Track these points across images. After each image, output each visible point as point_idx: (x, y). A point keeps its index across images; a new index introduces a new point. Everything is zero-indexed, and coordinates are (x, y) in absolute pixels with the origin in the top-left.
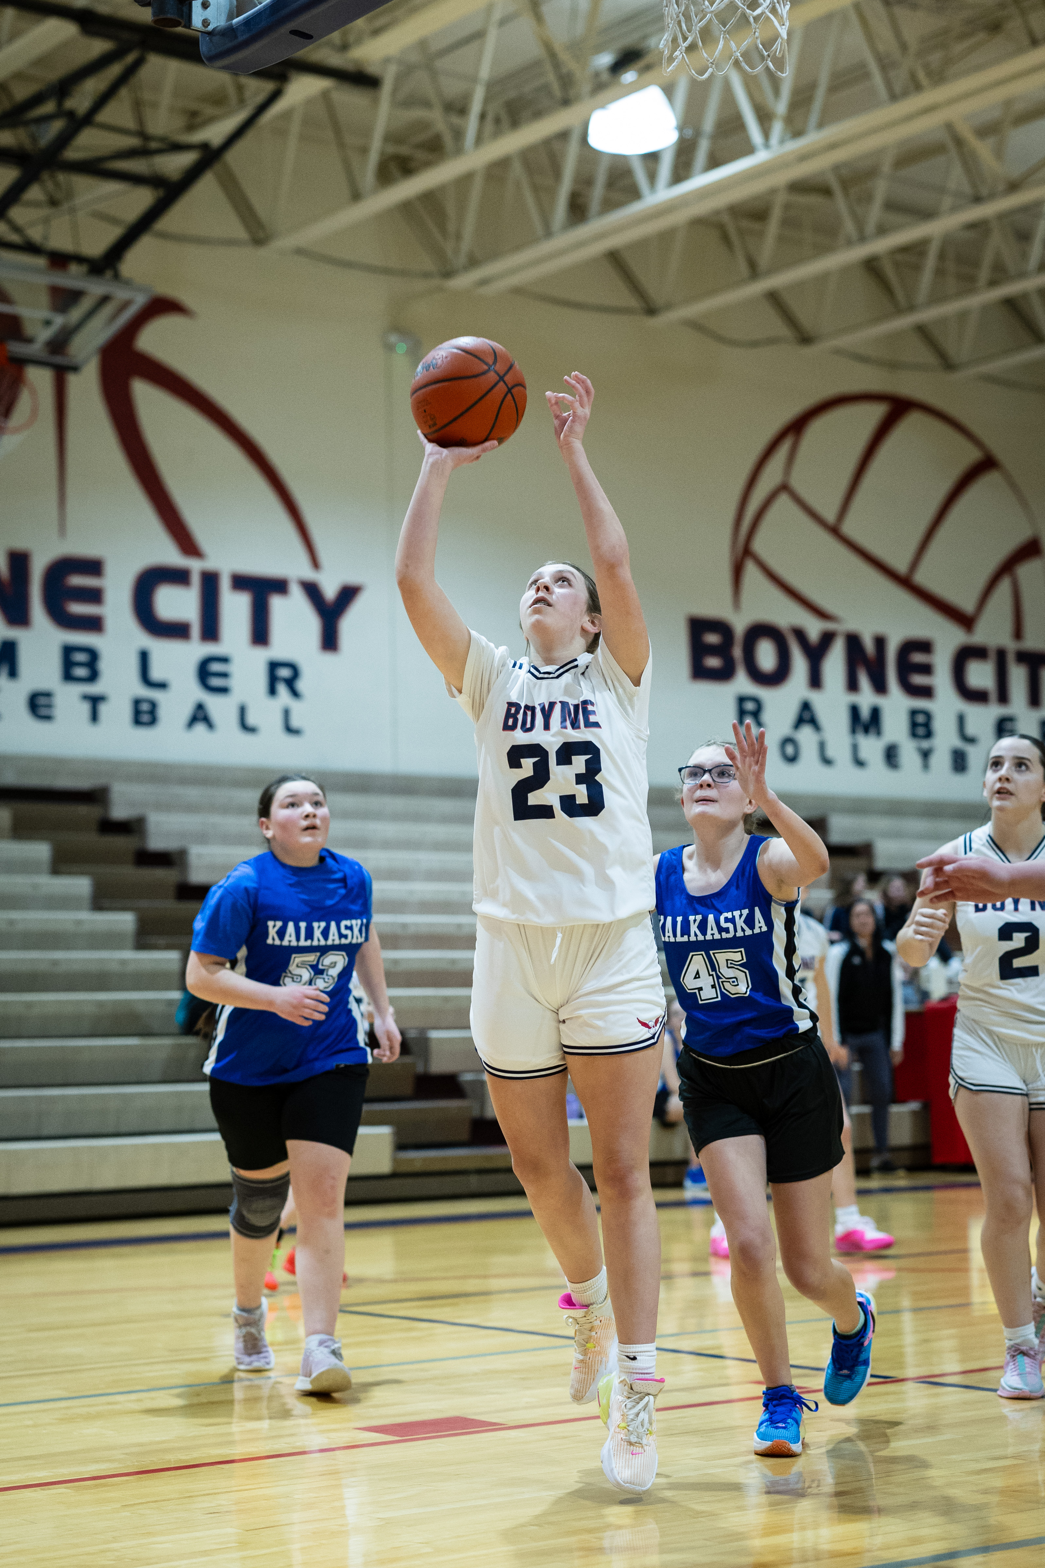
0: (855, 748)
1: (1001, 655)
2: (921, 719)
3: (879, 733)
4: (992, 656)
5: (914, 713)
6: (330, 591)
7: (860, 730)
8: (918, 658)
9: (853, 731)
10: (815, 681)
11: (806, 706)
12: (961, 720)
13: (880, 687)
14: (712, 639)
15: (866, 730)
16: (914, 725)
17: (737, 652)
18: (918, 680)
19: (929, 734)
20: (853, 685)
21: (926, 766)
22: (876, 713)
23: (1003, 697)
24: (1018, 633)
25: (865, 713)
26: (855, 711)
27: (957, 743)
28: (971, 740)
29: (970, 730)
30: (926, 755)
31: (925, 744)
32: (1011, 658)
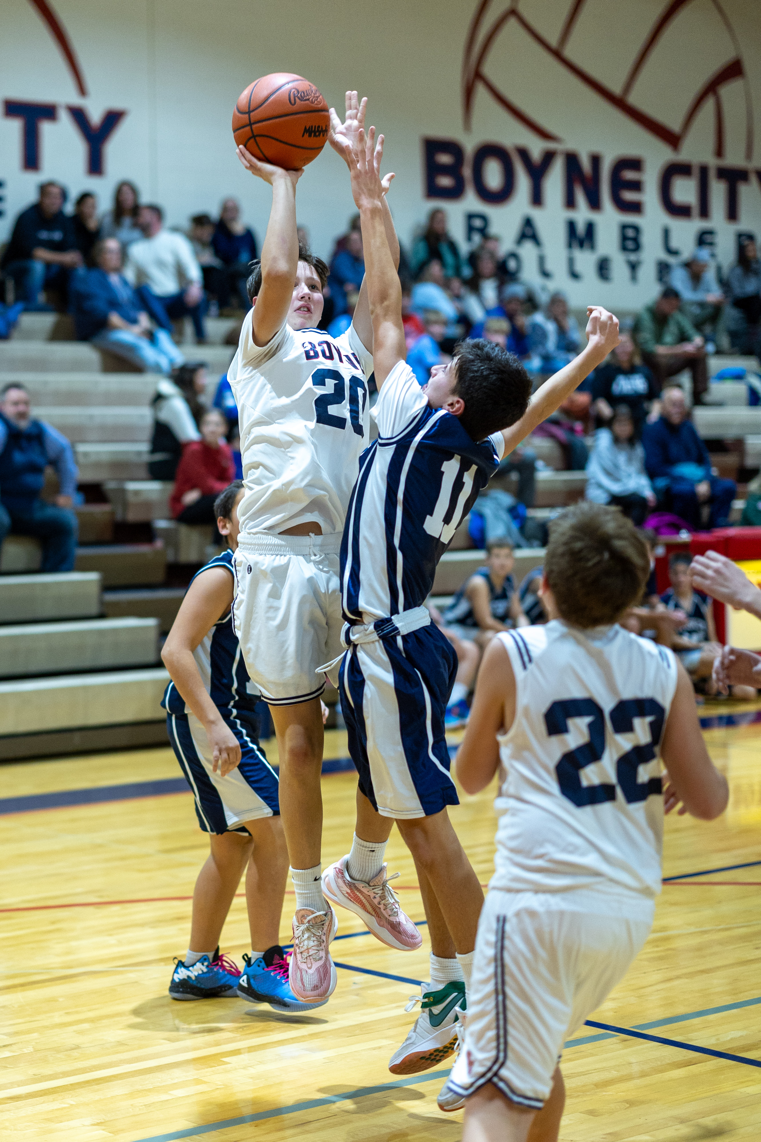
0: (571, 262)
1: (704, 171)
2: (630, 233)
3: (592, 247)
4: (696, 172)
5: (624, 227)
6: (96, 117)
7: (575, 244)
8: (629, 175)
9: (570, 246)
10: (537, 199)
11: (528, 223)
12: (666, 233)
13: (595, 204)
14: (445, 159)
15: (581, 245)
16: (624, 238)
17: (467, 172)
18: (629, 196)
19: (637, 247)
20: (570, 203)
21: (634, 278)
22: (590, 228)
23: (705, 212)
24: (719, 152)
25: (581, 228)
26: (571, 226)
27: (662, 255)
28: (674, 252)
29: (675, 243)
30: (634, 267)
31: (633, 257)
32: (712, 174)
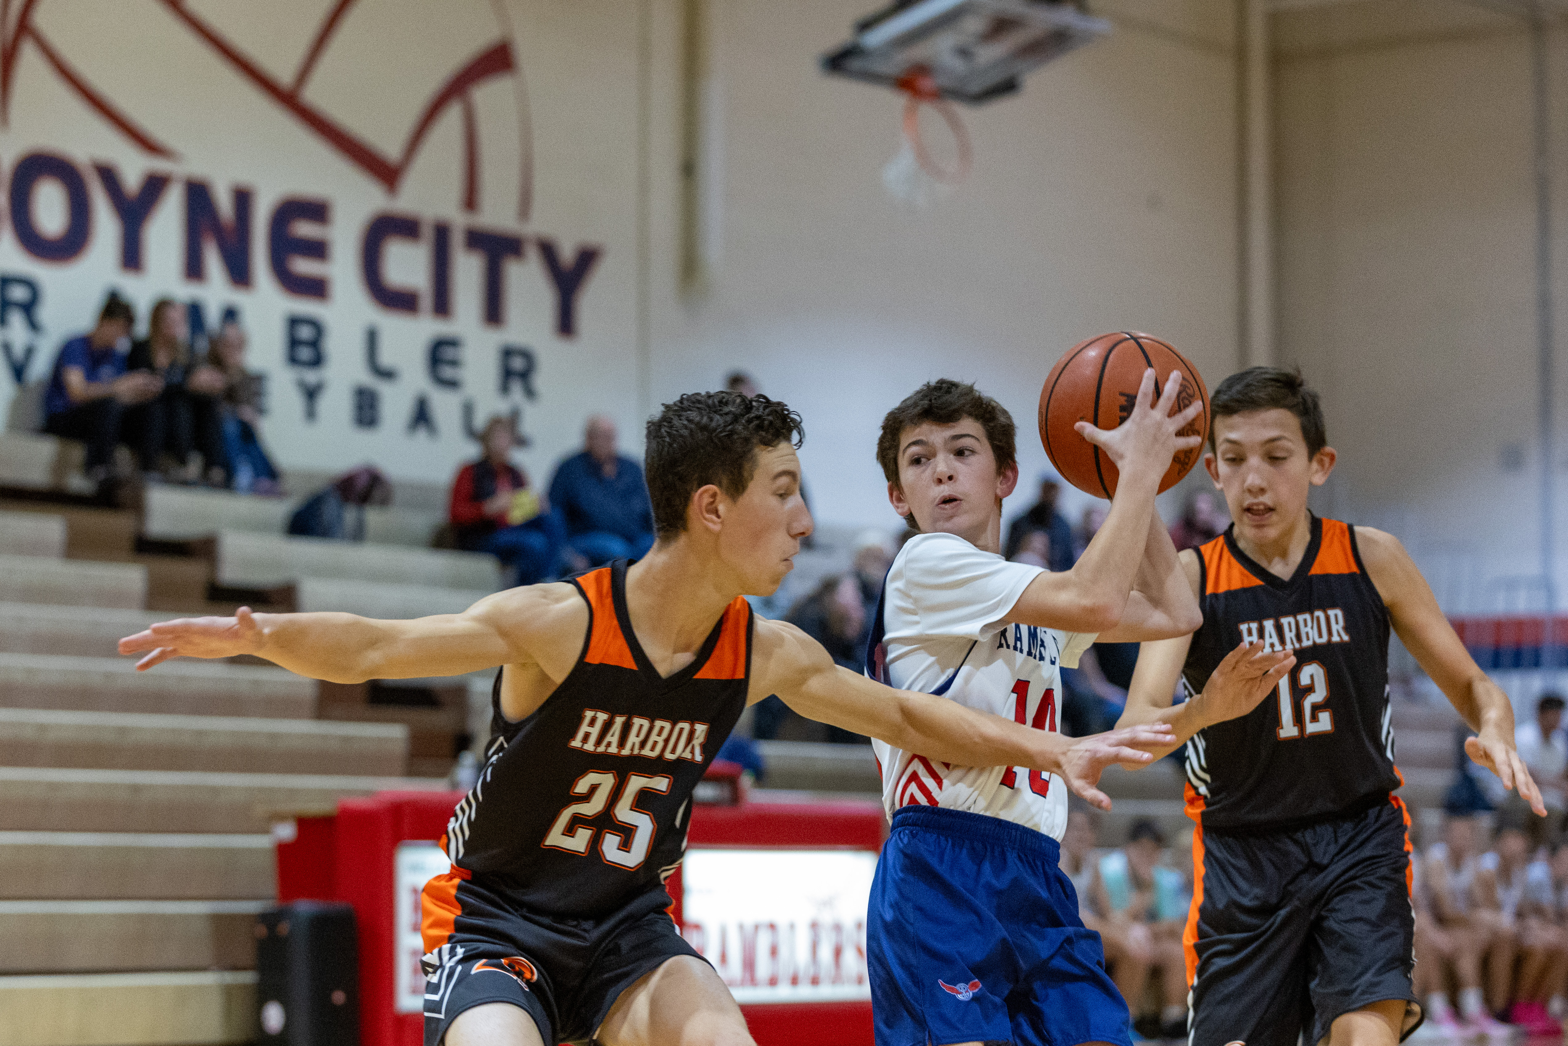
1: (442, 233)
2: (305, 333)
4: (428, 233)
5: (294, 322)
8: (304, 229)
10: (131, 258)
12: (372, 338)
13: (239, 275)
16: (294, 343)
17: (2, 200)
18: (303, 266)
19: (317, 361)
20: (193, 267)
21: (311, 414)
23: (441, 305)
24: (471, 201)
25: (212, 316)
27: (365, 378)
28: (387, 374)
29: (386, 358)
30: (311, 394)
31: (311, 376)
32: (457, 240)
